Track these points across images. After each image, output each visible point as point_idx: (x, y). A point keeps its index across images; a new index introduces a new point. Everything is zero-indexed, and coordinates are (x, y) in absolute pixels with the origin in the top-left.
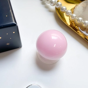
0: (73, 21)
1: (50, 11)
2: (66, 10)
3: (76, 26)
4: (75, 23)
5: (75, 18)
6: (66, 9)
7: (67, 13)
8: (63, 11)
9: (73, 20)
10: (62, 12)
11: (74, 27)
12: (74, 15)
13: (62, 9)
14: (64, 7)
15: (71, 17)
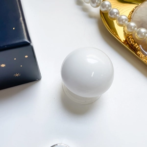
0: (130, 34)
1: (91, 16)
2: (118, 15)
3: (135, 43)
4: (133, 39)
5: (134, 29)
6: (118, 13)
7: (120, 20)
8: (113, 16)
9: (131, 32)
10: (112, 18)
11: (132, 45)
12: (132, 24)
13: (112, 13)
14: (115, 11)
15: (126, 28)
